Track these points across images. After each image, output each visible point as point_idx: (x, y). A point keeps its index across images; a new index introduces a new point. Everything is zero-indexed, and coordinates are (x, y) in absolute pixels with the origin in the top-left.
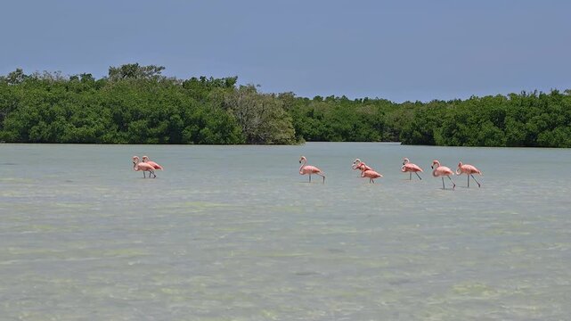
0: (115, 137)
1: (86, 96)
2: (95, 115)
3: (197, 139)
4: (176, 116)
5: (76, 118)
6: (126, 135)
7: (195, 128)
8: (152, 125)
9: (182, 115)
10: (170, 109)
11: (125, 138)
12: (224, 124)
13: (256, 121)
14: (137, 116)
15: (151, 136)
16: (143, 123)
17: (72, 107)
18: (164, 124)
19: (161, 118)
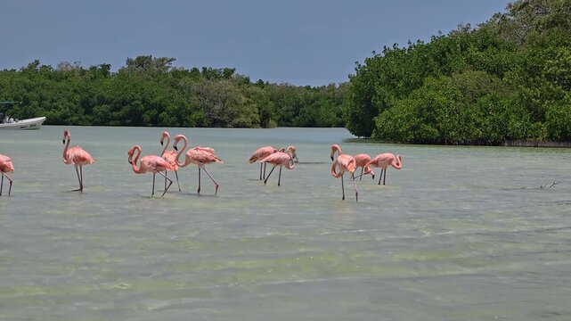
0: (80, 119)
1: (62, 84)
2: (65, 100)
3: (156, 122)
4: (137, 102)
5: (47, 103)
6: (90, 118)
7: (154, 112)
8: (116, 109)
9: (143, 101)
10: (133, 96)
11: (90, 121)
12: (180, 109)
13: (218, 107)
14: (102, 101)
15: (114, 119)
16: (105, 107)
17: (45, 93)
18: (126, 109)
19: (124, 103)
